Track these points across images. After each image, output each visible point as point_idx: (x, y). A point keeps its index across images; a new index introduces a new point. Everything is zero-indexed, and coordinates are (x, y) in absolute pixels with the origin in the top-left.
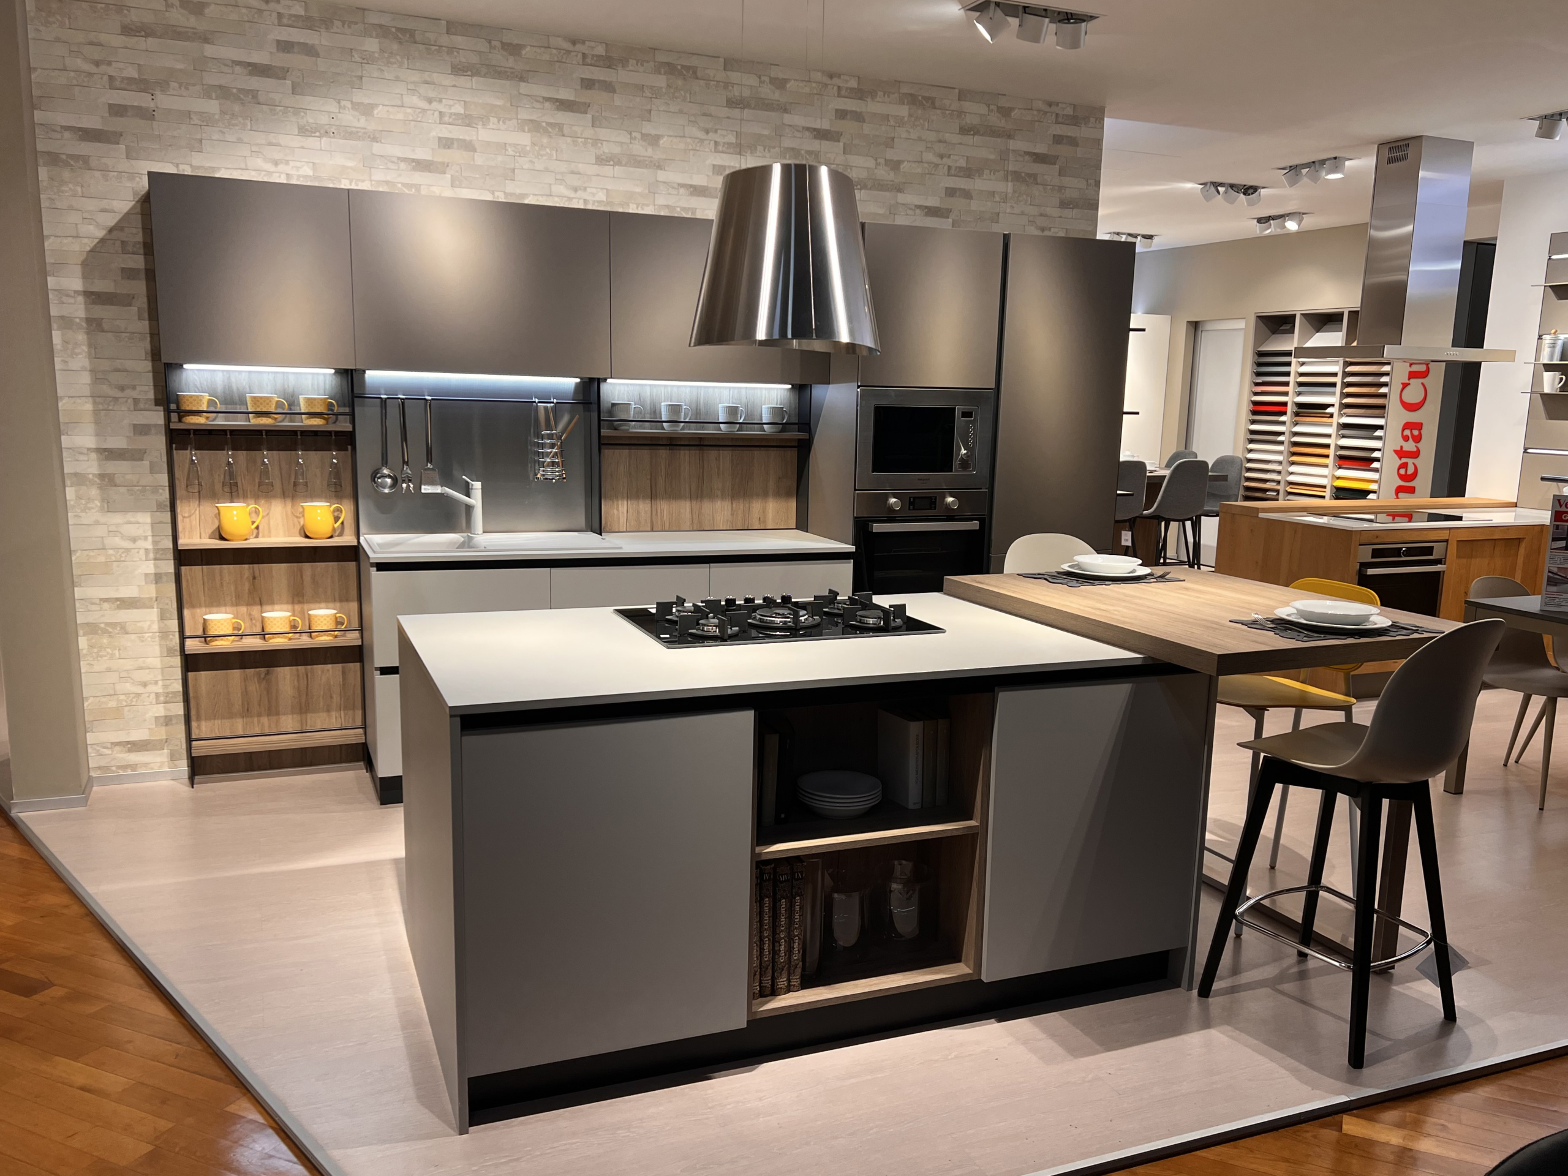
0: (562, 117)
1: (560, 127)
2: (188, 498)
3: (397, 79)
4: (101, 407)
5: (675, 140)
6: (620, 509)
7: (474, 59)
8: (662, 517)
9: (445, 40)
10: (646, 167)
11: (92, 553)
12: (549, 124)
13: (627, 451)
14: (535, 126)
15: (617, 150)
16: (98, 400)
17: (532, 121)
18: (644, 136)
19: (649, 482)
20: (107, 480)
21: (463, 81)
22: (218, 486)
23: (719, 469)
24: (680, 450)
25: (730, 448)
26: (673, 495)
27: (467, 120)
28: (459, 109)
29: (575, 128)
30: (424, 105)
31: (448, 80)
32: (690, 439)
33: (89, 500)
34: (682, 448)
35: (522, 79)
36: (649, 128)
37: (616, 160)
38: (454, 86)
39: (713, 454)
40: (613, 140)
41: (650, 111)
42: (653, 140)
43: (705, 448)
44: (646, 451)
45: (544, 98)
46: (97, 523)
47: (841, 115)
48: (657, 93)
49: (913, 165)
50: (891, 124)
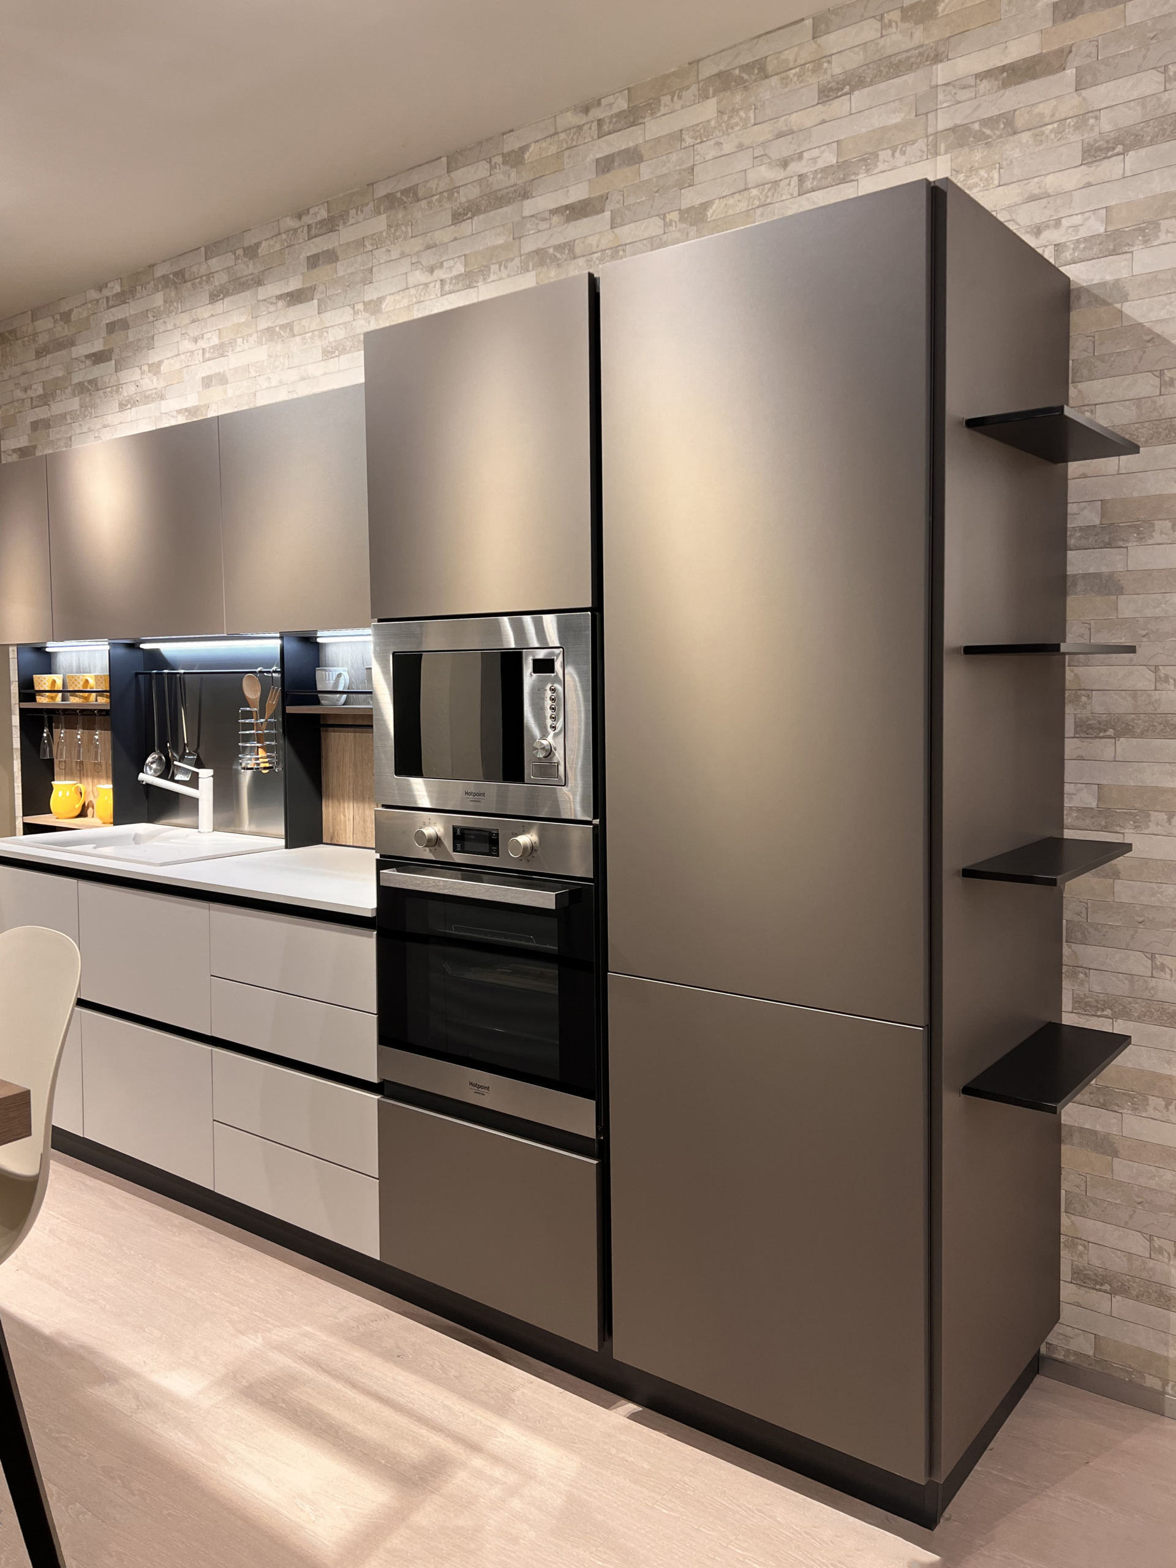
0: (292, 313)
1: (289, 326)
3: (175, 327)
5: (398, 296)
7: (225, 278)
9: (204, 268)
12: (282, 327)
14: (271, 333)
15: (341, 334)
17: (268, 329)
18: (367, 306)
21: (220, 306)
27: (221, 350)
29: (304, 322)
30: (192, 346)
31: (206, 311)
35: (259, 283)
36: (371, 293)
38: (212, 316)
40: (338, 322)
41: (371, 270)
42: (375, 308)
45: (277, 297)
47: (605, 165)
48: (378, 241)
49: (731, 201)
50: (687, 145)
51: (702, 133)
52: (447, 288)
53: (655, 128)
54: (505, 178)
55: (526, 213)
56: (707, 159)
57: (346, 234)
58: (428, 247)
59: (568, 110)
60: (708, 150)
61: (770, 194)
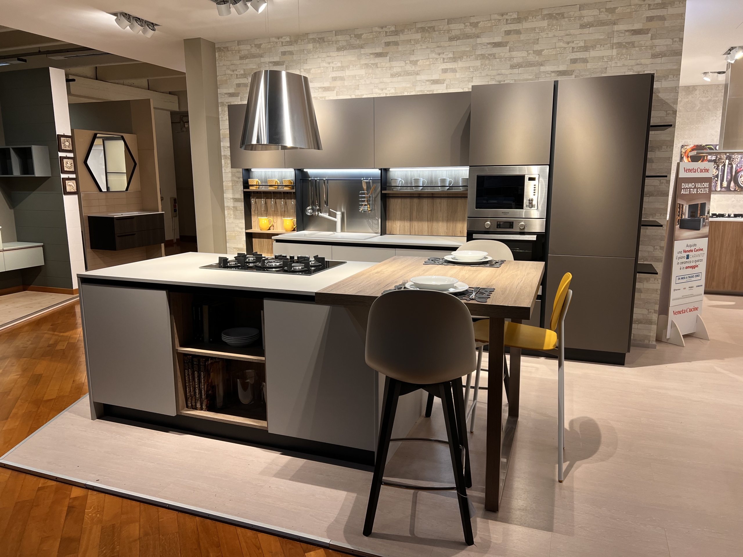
0: (378, 60)
1: (376, 64)
2: (255, 215)
3: (318, 57)
4: (234, 184)
5: (424, 61)
6: (397, 225)
7: (345, 43)
8: (415, 229)
9: (334, 38)
10: (412, 75)
11: (231, 232)
12: (372, 64)
13: (400, 200)
14: (367, 65)
15: (399, 70)
16: (233, 182)
17: (366, 64)
18: (411, 62)
19: (409, 213)
20: (235, 208)
21: (341, 53)
22: (263, 212)
23: (441, 208)
24: (423, 199)
26: (420, 219)
27: (342, 68)
28: (339, 64)
29: (382, 64)
30: (327, 65)
31: (335, 54)
32: (428, 194)
33: (231, 215)
34: (424, 198)
35: (362, 48)
36: (413, 58)
37: (399, 74)
38: (338, 56)
40: (398, 66)
41: (413, 51)
42: (415, 63)
43: (435, 198)
44: (408, 200)
45: (370, 53)
46: (232, 223)
47: (508, 33)
48: (417, 42)
49: (550, 51)
50: (537, 32)
51: (542, 30)
52: (445, 61)
53: (526, 25)
54: (469, 30)
55: (478, 42)
56: (543, 37)
57: (402, 37)
58: (438, 47)
59: (495, 14)
60: (544, 35)
61: (563, 51)
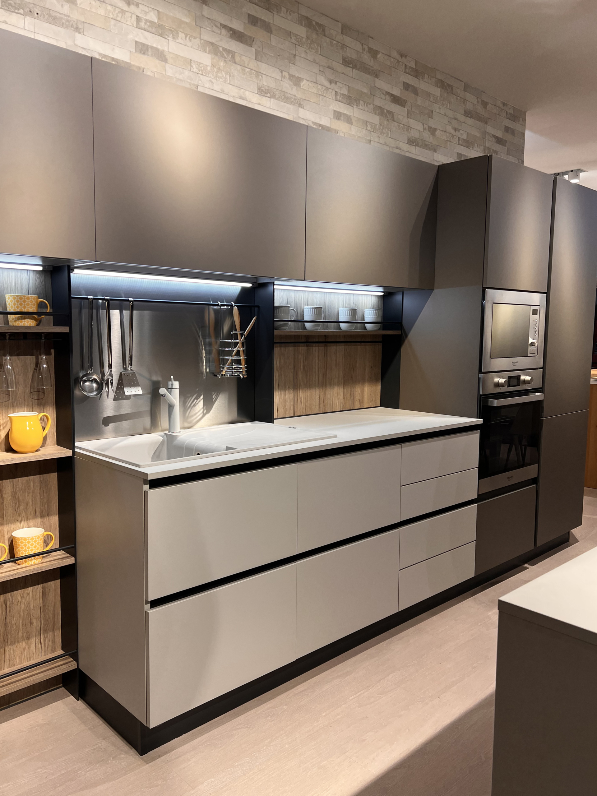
1: (232, 54)
5: (310, 84)
12: (225, 50)
15: (272, 85)
18: (291, 77)
23: (336, 361)
25: (344, 344)
27: (160, 30)
28: (153, 17)
29: (244, 58)
35: (204, 2)
37: (272, 93)
39: (332, 348)
40: (270, 75)
43: (329, 344)
45: (221, 24)
48: (300, 42)
50: (431, 100)
51: (436, 99)
52: (338, 97)
54: (367, 59)
57: (277, 20)
58: (329, 67)
